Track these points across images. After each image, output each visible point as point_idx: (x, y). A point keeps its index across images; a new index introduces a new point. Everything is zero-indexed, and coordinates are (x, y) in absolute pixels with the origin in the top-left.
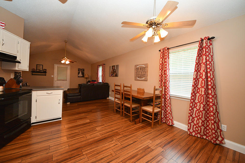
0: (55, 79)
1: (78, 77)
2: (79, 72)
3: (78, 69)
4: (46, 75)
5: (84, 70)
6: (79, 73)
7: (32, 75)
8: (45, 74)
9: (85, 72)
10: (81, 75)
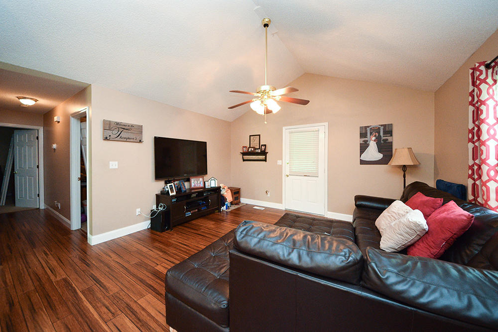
0: (286, 170)
1: (363, 162)
2: (366, 142)
3: (361, 128)
4: (265, 160)
5: (388, 129)
6: (364, 147)
7: (244, 160)
8: (264, 156)
9: (398, 141)
10: (373, 153)
